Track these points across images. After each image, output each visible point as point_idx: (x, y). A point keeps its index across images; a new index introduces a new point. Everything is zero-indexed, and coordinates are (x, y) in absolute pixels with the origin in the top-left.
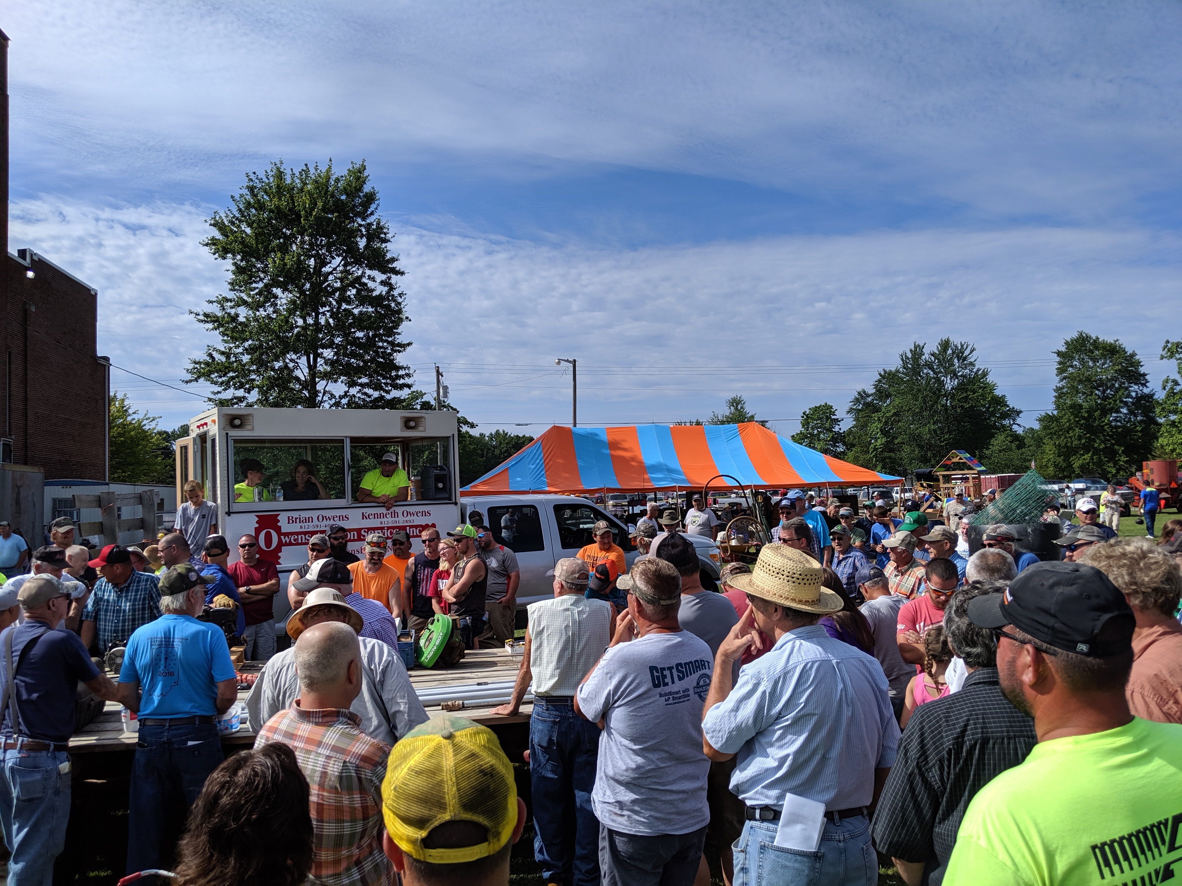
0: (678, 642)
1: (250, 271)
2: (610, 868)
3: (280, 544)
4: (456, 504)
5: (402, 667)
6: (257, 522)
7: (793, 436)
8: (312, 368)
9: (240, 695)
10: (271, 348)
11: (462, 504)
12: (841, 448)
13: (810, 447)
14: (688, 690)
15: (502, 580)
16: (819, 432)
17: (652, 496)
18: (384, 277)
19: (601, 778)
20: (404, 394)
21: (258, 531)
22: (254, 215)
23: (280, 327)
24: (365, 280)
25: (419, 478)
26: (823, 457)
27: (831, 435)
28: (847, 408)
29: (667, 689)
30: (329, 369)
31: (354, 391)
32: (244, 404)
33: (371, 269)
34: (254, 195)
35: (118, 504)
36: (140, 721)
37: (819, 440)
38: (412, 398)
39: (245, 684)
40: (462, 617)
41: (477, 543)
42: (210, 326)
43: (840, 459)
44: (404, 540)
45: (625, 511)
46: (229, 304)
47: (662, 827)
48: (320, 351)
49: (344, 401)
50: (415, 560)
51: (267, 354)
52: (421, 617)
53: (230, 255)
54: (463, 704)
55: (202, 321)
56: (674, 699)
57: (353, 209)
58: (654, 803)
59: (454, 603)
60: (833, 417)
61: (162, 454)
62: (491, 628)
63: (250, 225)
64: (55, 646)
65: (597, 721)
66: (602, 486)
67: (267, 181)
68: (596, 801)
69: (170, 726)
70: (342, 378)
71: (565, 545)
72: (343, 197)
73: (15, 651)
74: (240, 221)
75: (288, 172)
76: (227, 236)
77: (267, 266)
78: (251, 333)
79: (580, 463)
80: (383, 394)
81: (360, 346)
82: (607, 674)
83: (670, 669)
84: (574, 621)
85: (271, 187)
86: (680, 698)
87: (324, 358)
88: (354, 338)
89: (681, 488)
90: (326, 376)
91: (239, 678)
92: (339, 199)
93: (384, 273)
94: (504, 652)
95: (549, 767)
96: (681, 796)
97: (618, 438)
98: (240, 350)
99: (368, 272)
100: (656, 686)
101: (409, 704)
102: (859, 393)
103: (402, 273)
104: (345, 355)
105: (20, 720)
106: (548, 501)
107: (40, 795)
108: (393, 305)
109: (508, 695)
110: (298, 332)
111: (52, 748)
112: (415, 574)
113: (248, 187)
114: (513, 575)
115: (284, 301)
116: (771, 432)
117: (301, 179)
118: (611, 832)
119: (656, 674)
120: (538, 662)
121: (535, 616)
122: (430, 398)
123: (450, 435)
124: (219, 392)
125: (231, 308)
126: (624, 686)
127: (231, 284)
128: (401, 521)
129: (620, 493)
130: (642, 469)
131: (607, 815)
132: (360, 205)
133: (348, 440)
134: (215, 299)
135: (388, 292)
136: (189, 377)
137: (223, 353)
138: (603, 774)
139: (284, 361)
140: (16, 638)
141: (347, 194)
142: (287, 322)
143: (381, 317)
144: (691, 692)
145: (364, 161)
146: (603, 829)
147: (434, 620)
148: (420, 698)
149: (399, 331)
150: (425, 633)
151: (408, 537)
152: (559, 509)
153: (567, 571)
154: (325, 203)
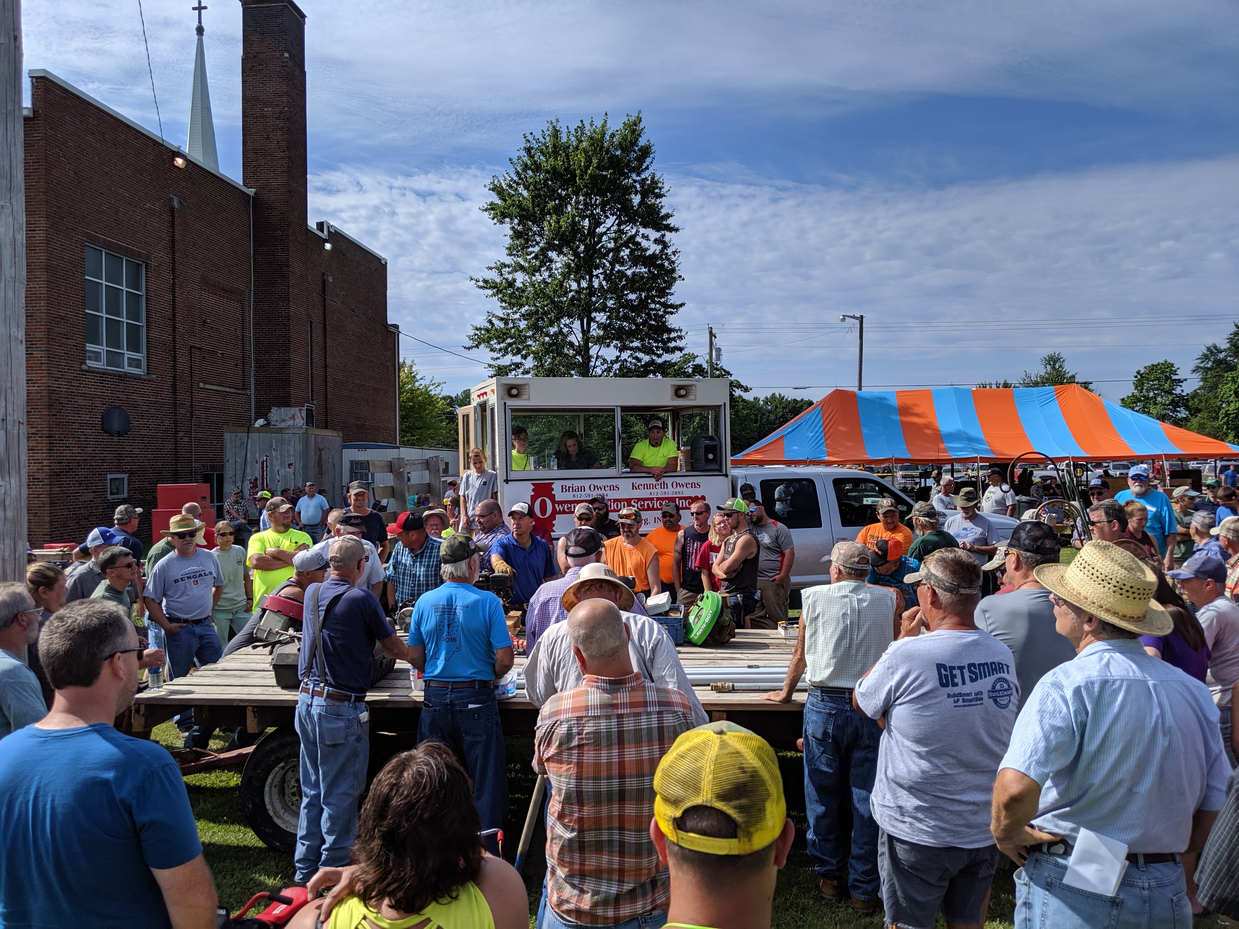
0: (972, 641)
1: (527, 234)
2: (889, 875)
3: (555, 512)
4: (726, 475)
5: (671, 644)
6: (533, 490)
7: (1123, 400)
8: (585, 332)
9: (517, 660)
10: (546, 313)
11: (732, 476)
12: (1183, 413)
13: (1144, 412)
14: (981, 693)
15: (775, 557)
16: (1156, 395)
17: (949, 467)
18: (657, 235)
19: (881, 780)
20: (675, 357)
21: (533, 499)
22: (531, 177)
23: (555, 291)
24: (638, 239)
25: (689, 448)
26: (1158, 425)
27: (1171, 398)
28: (1192, 366)
29: (956, 690)
30: (601, 333)
31: (625, 355)
32: (521, 370)
33: (645, 227)
34: (531, 157)
35: (408, 469)
36: (425, 681)
37: (1155, 404)
38: (684, 362)
39: (521, 650)
40: (732, 594)
41: (748, 517)
42: (490, 292)
43: (1181, 426)
44: (674, 512)
45: (916, 484)
46: (507, 269)
47: (949, 839)
48: (594, 315)
49: (616, 366)
50: (685, 533)
51: (543, 319)
52: (690, 591)
53: (507, 220)
54: (733, 686)
55: (481, 287)
56: (964, 701)
57: (628, 165)
58: (940, 813)
59: (725, 580)
60: (1174, 377)
61: (447, 418)
62: (763, 607)
63: (527, 188)
64: (355, 602)
65: (877, 718)
66: (890, 457)
67: (543, 141)
68: (875, 803)
69: (452, 689)
70: (615, 342)
71: (846, 522)
72: (618, 153)
73: (321, 606)
74: (518, 184)
75: (564, 130)
76: (505, 200)
77: (542, 229)
78: (528, 298)
79: (865, 430)
80: (655, 358)
81: (633, 308)
82: (889, 668)
83: (961, 668)
84: (853, 609)
85: (547, 147)
86: (971, 700)
87: (597, 322)
88: (626, 300)
89: (983, 459)
90: (600, 341)
91: (515, 643)
92: (614, 155)
93: (658, 230)
94: (777, 634)
95: (824, 760)
96: (971, 807)
97: (908, 402)
98: (517, 316)
99: (642, 230)
100: (943, 685)
101: (679, 684)
102: (1209, 349)
103: (677, 230)
104: (618, 318)
105: (327, 670)
106: (827, 475)
107: (342, 742)
108: (666, 264)
109: (781, 680)
110: (573, 296)
111: (353, 699)
112: (684, 547)
113: (525, 148)
114: (787, 552)
115: (559, 265)
116: (1094, 395)
117: (576, 137)
118: (891, 838)
119: (943, 672)
120: (812, 650)
121: (810, 601)
122: (702, 361)
123: (722, 404)
124: (498, 358)
125: (509, 273)
126: (907, 682)
127: (509, 249)
128: (670, 492)
129: (912, 464)
130: (938, 437)
131: (887, 819)
132: (635, 159)
133: (619, 409)
134: (494, 265)
135: (662, 251)
136: (470, 343)
137: (501, 319)
138: (883, 776)
139: (559, 326)
140: (322, 593)
141: (622, 150)
142: (562, 286)
143: (654, 277)
144: (985, 696)
145: (640, 112)
146: (883, 834)
147: (703, 597)
148: (688, 676)
149: (672, 291)
150: (694, 610)
151: (678, 508)
152: (838, 483)
153: (845, 555)
154: (600, 161)
